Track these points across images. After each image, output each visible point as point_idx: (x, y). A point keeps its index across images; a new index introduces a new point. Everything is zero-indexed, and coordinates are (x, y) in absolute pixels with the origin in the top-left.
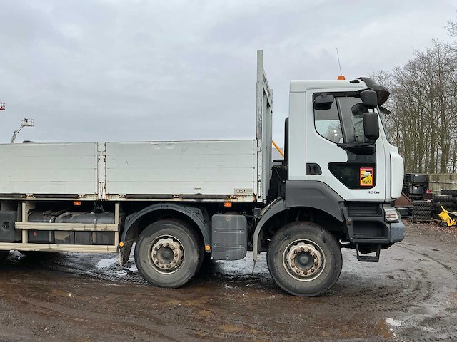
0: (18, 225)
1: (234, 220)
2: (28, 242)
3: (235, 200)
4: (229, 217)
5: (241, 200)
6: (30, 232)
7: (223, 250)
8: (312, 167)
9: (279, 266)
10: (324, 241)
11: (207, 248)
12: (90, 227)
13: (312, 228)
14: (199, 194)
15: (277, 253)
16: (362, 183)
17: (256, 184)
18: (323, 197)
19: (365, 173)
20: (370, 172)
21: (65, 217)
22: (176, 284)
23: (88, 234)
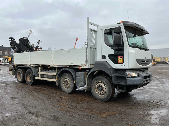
0: (39, 73)
1: (81, 73)
2: (41, 77)
3: (81, 67)
4: (80, 73)
5: (83, 67)
6: (41, 74)
7: (78, 83)
8: (103, 56)
9: (94, 90)
10: (106, 83)
11: (75, 82)
12: (51, 74)
13: (103, 78)
14: (72, 65)
15: (93, 85)
16: (119, 62)
17: (86, 62)
18: (105, 67)
19: (120, 58)
20: (122, 58)
21: (48, 71)
22: (68, 92)
23: (51, 76)
